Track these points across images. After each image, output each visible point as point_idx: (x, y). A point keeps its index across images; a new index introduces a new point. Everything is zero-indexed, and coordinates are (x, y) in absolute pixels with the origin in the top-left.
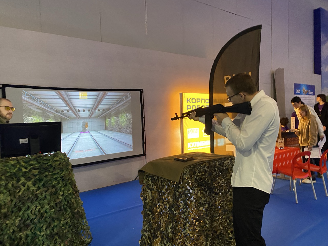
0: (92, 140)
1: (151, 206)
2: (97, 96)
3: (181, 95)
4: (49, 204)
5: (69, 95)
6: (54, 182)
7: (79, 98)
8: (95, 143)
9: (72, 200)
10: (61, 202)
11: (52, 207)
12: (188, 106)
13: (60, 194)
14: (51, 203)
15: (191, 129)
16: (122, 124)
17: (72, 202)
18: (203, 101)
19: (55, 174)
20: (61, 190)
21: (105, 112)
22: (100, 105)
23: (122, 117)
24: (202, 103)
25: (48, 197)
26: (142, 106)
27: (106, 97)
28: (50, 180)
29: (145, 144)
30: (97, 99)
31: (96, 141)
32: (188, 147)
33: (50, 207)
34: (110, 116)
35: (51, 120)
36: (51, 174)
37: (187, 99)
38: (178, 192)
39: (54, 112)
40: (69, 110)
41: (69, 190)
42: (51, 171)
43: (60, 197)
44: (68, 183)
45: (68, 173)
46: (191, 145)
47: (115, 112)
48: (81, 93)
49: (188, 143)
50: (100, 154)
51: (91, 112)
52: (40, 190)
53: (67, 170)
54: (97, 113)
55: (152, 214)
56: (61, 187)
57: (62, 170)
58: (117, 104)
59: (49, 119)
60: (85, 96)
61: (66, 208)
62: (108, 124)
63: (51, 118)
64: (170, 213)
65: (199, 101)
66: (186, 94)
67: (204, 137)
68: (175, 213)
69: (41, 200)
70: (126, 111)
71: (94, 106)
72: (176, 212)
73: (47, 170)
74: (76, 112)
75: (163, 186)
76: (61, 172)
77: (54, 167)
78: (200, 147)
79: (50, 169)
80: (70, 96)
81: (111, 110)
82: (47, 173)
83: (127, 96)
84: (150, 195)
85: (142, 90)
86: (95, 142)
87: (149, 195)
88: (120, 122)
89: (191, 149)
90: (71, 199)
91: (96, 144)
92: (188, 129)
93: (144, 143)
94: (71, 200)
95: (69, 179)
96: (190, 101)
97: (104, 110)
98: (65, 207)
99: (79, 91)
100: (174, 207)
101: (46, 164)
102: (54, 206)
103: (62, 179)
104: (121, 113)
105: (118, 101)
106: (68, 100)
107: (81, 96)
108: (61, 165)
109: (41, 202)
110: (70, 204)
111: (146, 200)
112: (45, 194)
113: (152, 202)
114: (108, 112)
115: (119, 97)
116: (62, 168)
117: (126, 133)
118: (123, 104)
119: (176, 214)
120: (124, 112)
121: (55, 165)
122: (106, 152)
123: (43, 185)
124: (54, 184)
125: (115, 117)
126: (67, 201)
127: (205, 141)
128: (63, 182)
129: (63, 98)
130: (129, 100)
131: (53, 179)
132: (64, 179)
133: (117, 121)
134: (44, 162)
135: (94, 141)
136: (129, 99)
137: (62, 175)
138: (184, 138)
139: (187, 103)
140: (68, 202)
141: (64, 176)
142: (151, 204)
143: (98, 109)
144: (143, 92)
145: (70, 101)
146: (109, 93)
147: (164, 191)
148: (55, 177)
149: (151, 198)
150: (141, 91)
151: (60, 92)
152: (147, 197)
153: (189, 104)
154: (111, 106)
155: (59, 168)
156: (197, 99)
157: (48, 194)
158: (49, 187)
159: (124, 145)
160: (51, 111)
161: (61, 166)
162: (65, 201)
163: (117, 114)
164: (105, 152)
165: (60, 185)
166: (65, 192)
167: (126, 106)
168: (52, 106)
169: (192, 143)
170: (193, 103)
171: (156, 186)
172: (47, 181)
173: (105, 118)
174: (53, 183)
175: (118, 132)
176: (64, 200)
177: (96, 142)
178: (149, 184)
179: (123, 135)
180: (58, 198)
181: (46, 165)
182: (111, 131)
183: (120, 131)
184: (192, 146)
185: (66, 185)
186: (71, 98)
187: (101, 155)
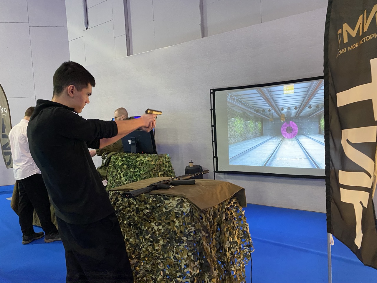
2: (308, 87)
5: (271, 92)
7: (283, 94)
8: (304, 151)
30: (308, 91)
39: (254, 112)
40: (271, 109)
48: (286, 87)
50: (310, 167)
51: (298, 110)
54: (306, 111)
59: (250, 120)
74: (280, 111)
97: (317, 107)
99: (283, 85)
106: (270, 97)
107: (286, 90)
122: (320, 165)
129: (265, 96)
143: (308, 106)
145: (273, 98)
151: (261, 89)
168: (253, 106)
173: (319, 117)
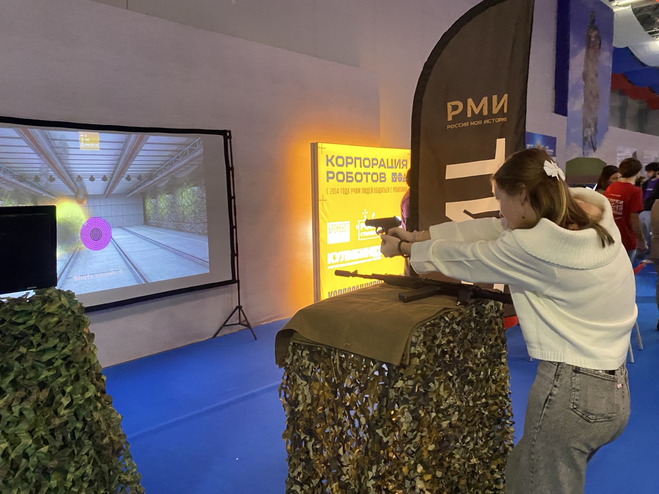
0: (114, 249)
1: (309, 421)
2: (122, 142)
3: (314, 148)
4: (31, 432)
5: (52, 139)
6: (45, 374)
7: (79, 148)
8: (122, 257)
9: (96, 416)
10: (66, 423)
11: (40, 442)
12: (328, 173)
13: (61, 404)
14: (37, 429)
15: (334, 223)
16: (183, 212)
17: (96, 420)
18: (358, 161)
19: (44, 351)
20: (64, 393)
21: (144, 183)
22: (131, 166)
23: (183, 195)
24: (355, 167)
25: (30, 415)
26: (230, 169)
27: (145, 147)
28: (33, 367)
29: (236, 257)
30: (123, 150)
31: (123, 252)
32: (329, 263)
33: (36, 441)
34: (155, 194)
35: (9, 200)
36: (34, 350)
37: (327, 156)
38: (393, 388)
39: (13, 180)
40: (54, 177)
41: (86, 389)
42: (35, 343)
43: (63, 412)
44: (81, 371)
45: (84, 345)
46: (334, 258)
47: (166, 184)
48: (84, 135)
49: (329, 254)
50: (135, 283)
51: (109, 183)
52: (6, 398)
53: (78, 338)
54: (123, 184)
55: (313, 441)
56: (65, 384)
57: (64, 338)
58: (171, 164)
59: (3, 199)
60: (94, 142)
61: (80, 438)
62: (151, 212)
63: (8, 197)
64: (371, 441)
65: (351, 163)
66: (324, 145)
67: (359, 239)
68: (385, 440)
69: (10, 424)
70: (193, 181)
71: (115, 168)
72: (389, 437)
73: (22, 341)
74: (73, 181)
75: (346, 372)
76: (62, 345)
77: (42, 331)
78: (352, 261)
79: (32, 338)
80: (55, 141)
81: (157, 179)
82: (23, 350)
83: (195, 145)
84: (306, 392)
85: (228, 134)
86: (121, 255)
87: (304, 391)
88: (179, 206)
89: (335, 266)
90: (91, 412)
91: (124, 260)
92: (328, 224)
93: (234, 254)
94: (92, 415)
95: (85, 361)
96: (332, 161)
97: (139, 178)
98: (77, 438)
99: (78, 131)
100: (382, 426)
101: (20, 324)
102: (45, 437)
103: (66, 362)
104: (181, 185)
105: (173, 156)
106: (49, 150)
107: (84, 141)
108: (62, 325)
109: (9, 431)
110: (91, 427)
111: (296, 407)
112: (19, 407)
113: (314, 410)
114: (152, 182)
115: (175, 148)
116: (66, 333)
117: (192, 232)
118: (185, 164)
119: (388, 442)
120: (188, 184)
121: (46, 327)
122: (148, 277)
123: (14, 383)
124: (46, 377)
125: (167, 194)
126: (81, 418)
127: (361, 249)
128: (68, 371)
129: (38, 146)
130: (199, 156)
131: (43, 365)
132: (71, 362)
133: (173, 205)
134: (13, 319)
135: (119, 253)
136: (197, 154)
137: (65, 351)
138: (321, 244)
139: (327, 165)
140: (84, 420)
141: (71, 353)
142: (310, 415)
143: (126, 176)
144: (230, 137)
145: (57, 154)
146: (152, 138)
147: (348, 383)
148: (46, 357)
149: (309, 401)
150: (226, 134)
151: (28, 129)
152: (300, 398)
153: (330, 168)
154: (158, 168)
155: (58, 335)
156: (347, 158)
157: (28, 407)
158: (30, 388)
159: (190, 260)
160: (8, 177)
161: (63, 329)
162: (78, 420)
163: (172, 188)
164: (146, 278)
165: (61, 380)
166: (74, 397)
167: (192, 169)
168: (8, 165)
169: (335, 253)
170: (339, 166)
171: (323, 370)
172: (24, 371)
173: (143, 196)
174: (43, 376)
175: (174, 229)
176: (74, 419)
177: (125, 254)
178: (302, 364)
179: (185, 238)
180: (56, 413)
181: (21, 328)
182: (159, 227)
183: (179, 229)
184: (337, 261)
185: (77, 378)
186: (56, 147)
187: (137, 284)
